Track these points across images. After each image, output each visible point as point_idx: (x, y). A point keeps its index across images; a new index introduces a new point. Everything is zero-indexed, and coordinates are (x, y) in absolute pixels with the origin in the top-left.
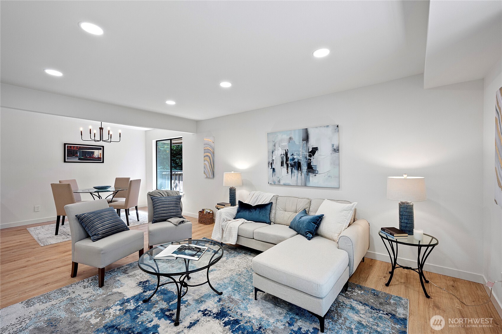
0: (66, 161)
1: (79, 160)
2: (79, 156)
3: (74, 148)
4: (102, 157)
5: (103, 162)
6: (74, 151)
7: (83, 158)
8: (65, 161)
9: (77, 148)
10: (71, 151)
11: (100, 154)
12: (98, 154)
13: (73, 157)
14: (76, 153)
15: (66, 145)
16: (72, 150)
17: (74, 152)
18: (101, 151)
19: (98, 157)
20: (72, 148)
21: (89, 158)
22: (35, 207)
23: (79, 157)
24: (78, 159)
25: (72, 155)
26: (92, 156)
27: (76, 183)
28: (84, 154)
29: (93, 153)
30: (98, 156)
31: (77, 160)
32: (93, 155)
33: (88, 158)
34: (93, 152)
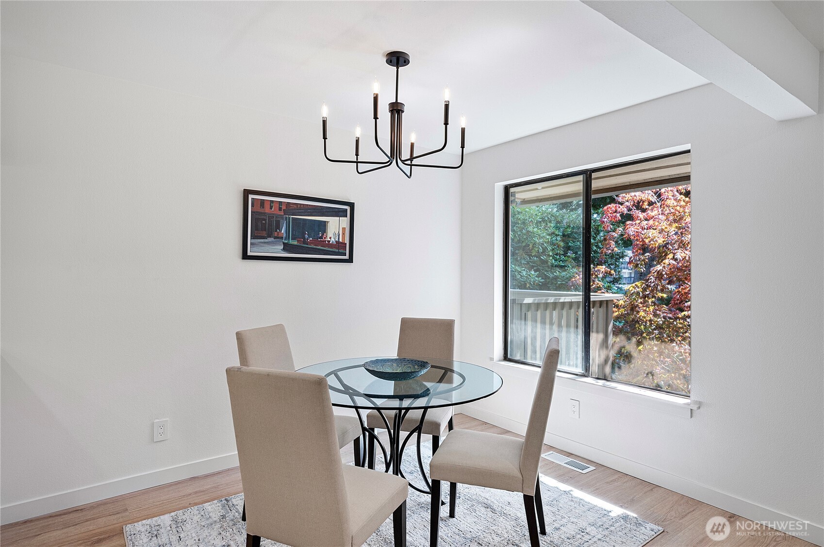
0: (249, 253)
1: (284, 249)
2: (285, 236)
3: (271, 208)
4: (347, 241)
5: (350, 260)
6: (271, 217)
7: (295, 243)
8: (245, 256)
9: (280, 209)
10: (262, 217)
11: (344, 229)
12: (337, 233)
13: (270, 240)
14: (278, 227)
15: (251, 197)
16: (265, 213)
17: (270, 225)
18: (345, 222)
19: (338, 242)
20: (267, 210)
21: (312, 246)
22: (153, 424)
23: (285, 239)
24: (282, 247)
25: (264, 234)
26: (321, 238)
27: (286, 339)
28: (300, 228)
29: (323, 226)
30: (337, 240)
31: (277, 250)
32: (323, 235)
33: (310, 243)
34: (325, 224)
